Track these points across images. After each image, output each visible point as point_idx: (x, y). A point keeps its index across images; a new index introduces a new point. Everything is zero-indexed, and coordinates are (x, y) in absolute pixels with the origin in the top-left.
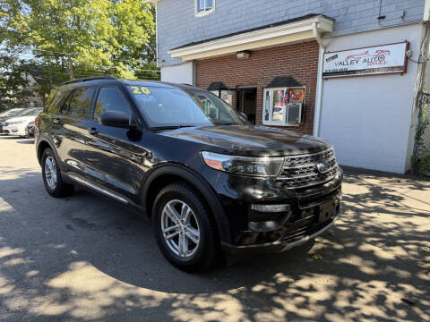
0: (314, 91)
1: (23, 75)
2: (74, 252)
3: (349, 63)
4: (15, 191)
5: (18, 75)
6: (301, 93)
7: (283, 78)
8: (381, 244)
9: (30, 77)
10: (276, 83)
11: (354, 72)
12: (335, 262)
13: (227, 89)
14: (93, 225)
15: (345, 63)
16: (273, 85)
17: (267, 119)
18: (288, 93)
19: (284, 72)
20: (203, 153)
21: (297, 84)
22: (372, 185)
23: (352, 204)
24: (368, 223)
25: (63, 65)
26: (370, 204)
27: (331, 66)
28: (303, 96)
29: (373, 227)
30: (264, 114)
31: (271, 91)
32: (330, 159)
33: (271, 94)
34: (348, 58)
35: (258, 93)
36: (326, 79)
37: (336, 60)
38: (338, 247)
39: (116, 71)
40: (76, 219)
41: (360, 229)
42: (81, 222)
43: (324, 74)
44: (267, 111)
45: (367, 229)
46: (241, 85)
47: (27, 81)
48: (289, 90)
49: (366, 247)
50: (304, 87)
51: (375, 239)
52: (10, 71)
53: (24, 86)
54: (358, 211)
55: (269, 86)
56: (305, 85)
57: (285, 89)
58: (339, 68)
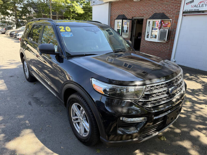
0: (176, 23)
1: (29, 9)
2: (27, 122)
3: (201, 6)
4: (11, 77)
5: (26, 9)
6: (168, 23)
7: (159, 14)
8: (204, 131)
9: (32, 10)
10: (154, 17)
11: (203, 12)
12: (174, 143)
13: (126, 19)
14: (42, 103)
15: (198, 6)
16: (153, 18)
17: (148, 37)
18: (161, 23)
19: (160, 10)
20: (93, 79)
21: (167, 18)
22: (204, 82)
23: (190, 96)
24: (198, 113)
25: (47, 3)
26: (202, 97)
27: (189, 8)
28: (169, 25)
29: (201, 116)
30: (146, 34)
31: (151, 21)
32: (179, 82)
33: (151, 23)
34: (201, 2)
35: (144, 22)
36: (185, 16)
37: (193, 4)
38: (178, 131)
39: (72, 6)
40: (35, 98)
41: (193, 118)
42: (37, 100)
43: (183, 13)
44: (148, 32)
45: (197, 117)
46: (135, 17)
47: (31, 12)
48: (162, 21)
49: (195, 133)
50: (171, 19)
51: (201, 127)
52: (22, 6)
53: (29, 14)
54: (193, 102)
55: (150, 18)
56: (171, 18)
57: (160, 20)
58: (194, 9)
